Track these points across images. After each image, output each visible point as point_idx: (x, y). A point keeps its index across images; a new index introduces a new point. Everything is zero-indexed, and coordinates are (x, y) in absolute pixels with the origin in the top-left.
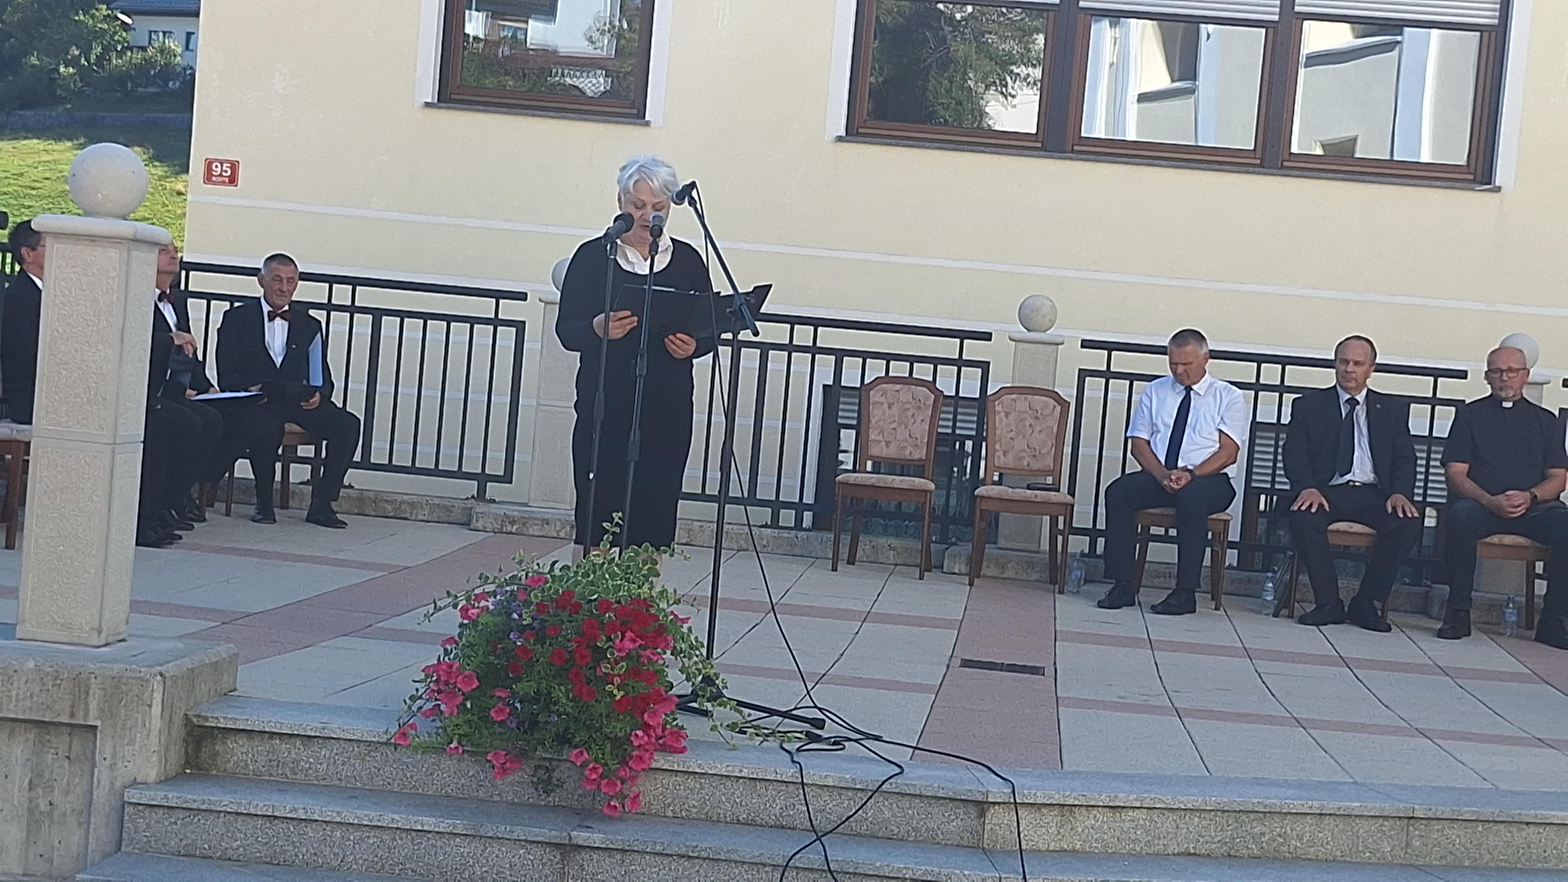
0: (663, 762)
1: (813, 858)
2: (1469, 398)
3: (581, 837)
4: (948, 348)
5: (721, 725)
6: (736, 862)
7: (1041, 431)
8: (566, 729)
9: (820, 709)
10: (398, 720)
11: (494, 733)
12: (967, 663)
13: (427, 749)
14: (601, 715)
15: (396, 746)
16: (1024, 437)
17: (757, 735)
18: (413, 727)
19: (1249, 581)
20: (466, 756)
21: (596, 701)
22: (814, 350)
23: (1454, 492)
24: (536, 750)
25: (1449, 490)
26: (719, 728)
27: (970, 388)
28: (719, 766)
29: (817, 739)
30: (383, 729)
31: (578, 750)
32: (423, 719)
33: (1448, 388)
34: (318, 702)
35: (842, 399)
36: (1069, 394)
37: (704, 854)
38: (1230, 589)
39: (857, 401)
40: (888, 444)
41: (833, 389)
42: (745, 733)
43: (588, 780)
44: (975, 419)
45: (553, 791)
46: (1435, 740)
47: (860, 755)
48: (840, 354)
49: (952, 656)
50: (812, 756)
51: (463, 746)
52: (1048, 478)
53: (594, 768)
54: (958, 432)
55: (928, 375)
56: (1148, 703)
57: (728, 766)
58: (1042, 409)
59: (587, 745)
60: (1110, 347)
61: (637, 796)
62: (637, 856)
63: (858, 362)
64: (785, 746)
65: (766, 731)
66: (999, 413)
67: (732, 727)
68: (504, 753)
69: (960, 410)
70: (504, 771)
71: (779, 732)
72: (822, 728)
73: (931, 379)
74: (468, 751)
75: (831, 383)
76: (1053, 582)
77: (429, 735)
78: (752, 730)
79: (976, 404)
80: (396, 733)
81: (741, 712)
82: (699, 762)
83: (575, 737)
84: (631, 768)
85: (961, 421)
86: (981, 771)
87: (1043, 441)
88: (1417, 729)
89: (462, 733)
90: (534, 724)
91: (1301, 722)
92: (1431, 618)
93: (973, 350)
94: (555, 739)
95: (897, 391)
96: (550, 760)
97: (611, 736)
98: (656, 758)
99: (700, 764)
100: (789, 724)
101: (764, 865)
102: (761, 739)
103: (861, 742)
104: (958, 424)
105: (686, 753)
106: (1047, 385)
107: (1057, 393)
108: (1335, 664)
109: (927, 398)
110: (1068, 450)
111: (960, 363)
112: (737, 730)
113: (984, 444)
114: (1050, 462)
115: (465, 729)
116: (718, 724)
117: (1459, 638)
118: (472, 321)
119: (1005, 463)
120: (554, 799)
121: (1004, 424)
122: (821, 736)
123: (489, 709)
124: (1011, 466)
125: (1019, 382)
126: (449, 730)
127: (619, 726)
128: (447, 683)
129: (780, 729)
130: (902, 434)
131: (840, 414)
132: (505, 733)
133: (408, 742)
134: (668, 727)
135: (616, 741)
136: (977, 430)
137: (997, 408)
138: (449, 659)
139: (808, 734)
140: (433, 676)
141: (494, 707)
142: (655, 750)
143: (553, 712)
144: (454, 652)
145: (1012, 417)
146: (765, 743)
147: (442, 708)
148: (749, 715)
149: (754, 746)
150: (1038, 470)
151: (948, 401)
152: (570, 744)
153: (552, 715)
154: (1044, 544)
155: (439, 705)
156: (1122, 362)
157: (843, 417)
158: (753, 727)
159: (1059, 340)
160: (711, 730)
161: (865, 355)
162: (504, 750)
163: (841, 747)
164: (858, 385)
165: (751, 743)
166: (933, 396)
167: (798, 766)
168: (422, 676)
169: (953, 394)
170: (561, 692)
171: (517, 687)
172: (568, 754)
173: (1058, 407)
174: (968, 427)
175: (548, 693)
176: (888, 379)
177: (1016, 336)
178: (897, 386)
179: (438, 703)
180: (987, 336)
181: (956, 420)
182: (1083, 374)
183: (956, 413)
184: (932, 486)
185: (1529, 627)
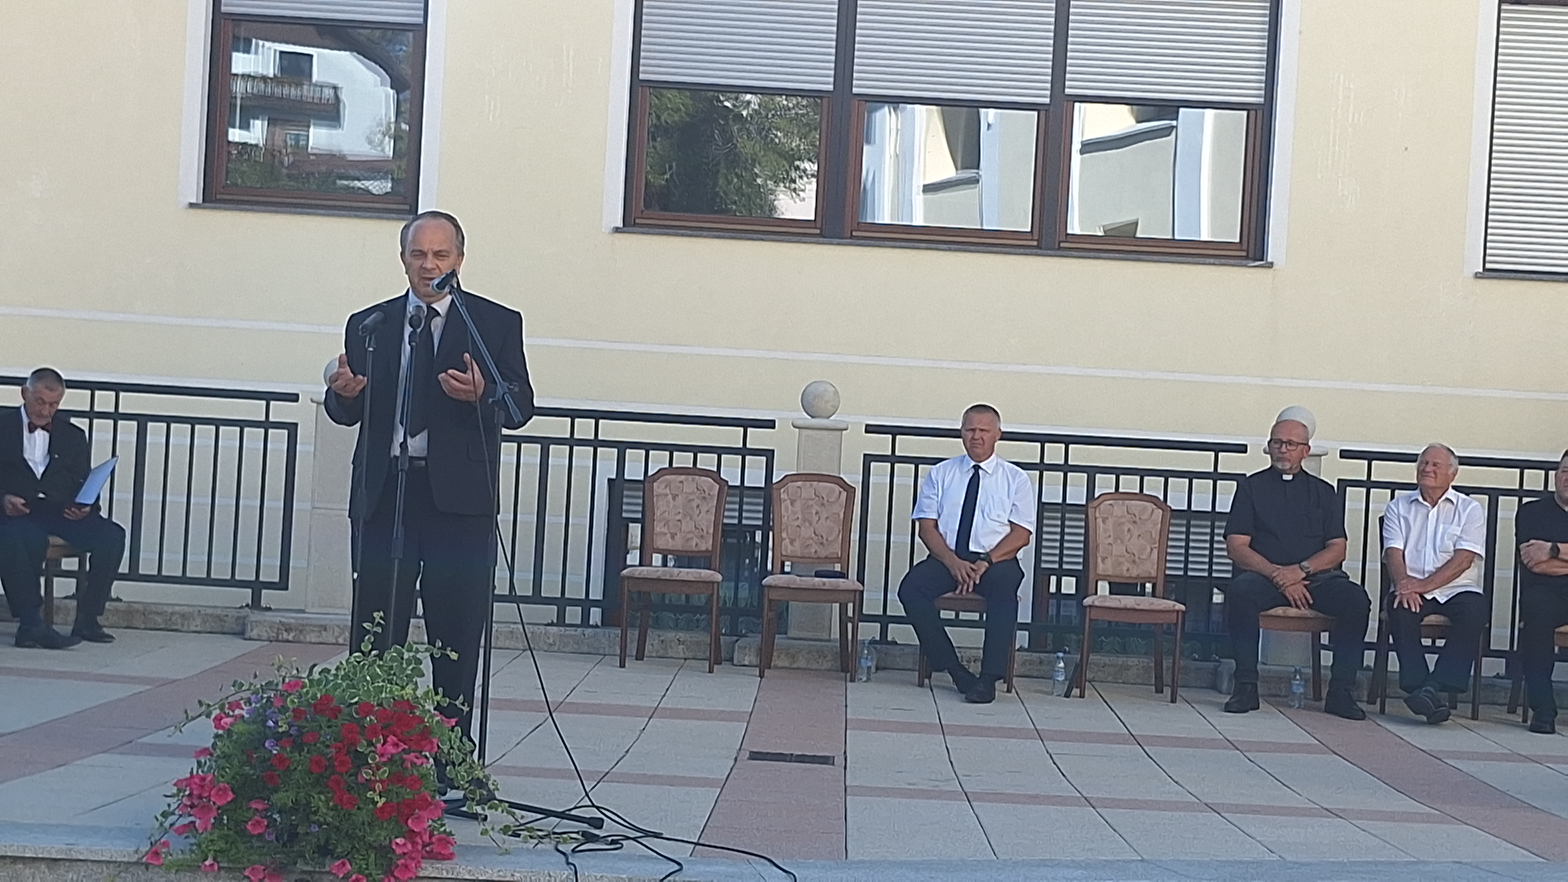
0: (431, 869)
2: (1249, 471)
4: (732, 437)
5: (493, 829)
7: (827, 518)
8: (327, 841)
9: (598, 808)
10: (150, 838)
11: (252, 847)
12: (755, 756)
13: (181, 867)
14: (363, 824)
15: (148, 867)
16: (811, 524)
17: (531, 837)
18: (166, 844)
19: (1041, 663)
20: (222, 872)
21: (359, 808)
22: (596, 443)
23: (1239, 567)
24: (296, 863)
26: (491, 833)
27: (755, 478)
28: (490, 871)
29: (594, 838)
30: (133, 849)
31: (340, 862)
32: (176, 835)
33: (1229, 463)
34: (66, 822)
35: (625, 493)
36: (855, 479)
38: (1022, 671)
39: (641, 494)
40: (673, 535)
41: (617, 482)
42: (519, 836)
44: (761, 508)
46: (1226, 815)
47: (638, 854)
48: (622, 447)
49: (740, 749)
50: (588, 856)
51: (218, 863)
52: (836, 565)
54: (744, 522)
55: (713, 466)
56: (937, 789)
57: (499, 871)
58: (827, 495)
59: (349, 856)
60: (895, 431)
63: (641, 454)
64: (560, 847)
65: (540, 833)
66: (785, 500)
67: (505, 830)
68: (263, 867)
69: (745, 500)
71: (555, 833)
72: (601, 827)
73: (715, 469)
74: (223, 868)
75: (614, 476)
76: (844, 670)
77: (183, 853)
78: (526, 833)
79: (761, 493)
80: (147, 853)
81: (513, 815)
82: (469, 868)
83: (336, 848)
84: (396, 878)
85: (748, 511)
86: (763, 864)
87: (829, 528)
88: (1206, 804)
89: (218, 849)
90: (294, 836)
91: (1092, 801)
92: (1220, 692)
93: (757, 438)
94: (316, 850)
95: (681, 482)
96: (310, 873)
97: (375, 845)
98: (423, 865)
99: (470, 871)
100: (567, 825)
102: (536, 841)
103: (639, 840)
104: (744, 514)
105: (455, 860)
106: (833, 472)
107: (841, 479)
108: (1125, 742)
109: (711, 488)
110: (855, 534)
111: (744, 452)
112: (510, 833)
113: (771, 534)
114: (836, 549)
115: (222, 845)
116: (489, 828)
117: (1246, 711)
118: (242, 424)
119: (792, 551)
121: (790, 511)
122: (598, 836)
123: (247, 822)
124: (799, 555)
125: (804, 469)
126: (204, 846)
127: (383, 833)
128: (200, 797)
129: (556, 830)
130: (688, 526)
131: (624, 507)
132: (264, 847)
133: (162, 861)
134: (436, 833)
135: (378, 850)
136: (763, 519)
137: (782, 496)
138: (203, 772)
139: (584, 834)
140: (185, 791)
141: (250, 820)
142: (423, 858)
143: (314, 822)
144: (208, 763)
145: (798, 504)
146: (539, 846)
147: (197, 825)
148: (522, 817)
149: (528, 849)
150: (826, 558)
151: (732, 491)
152: (332, 855)
153: (313, 825)
154: (835, 633)
155: (195, 822)
156: (907, 446)
157: (627, 511)
158: (527, 830)
159: (844, 427)
160: (482, 834)
161: (648, 447)
162: (262, 865)
163: (619, 846)
164: (642, 478)
165: (525, 846)
166: (718, 486)
167: (572, 867)
168: (175, 790)
169: (738, 483)
170: (319, 801)
171: (275, 798)
172: (330, 865)
173: (844, 494)
174: (753, 517)
175: (308, 803)
176: (671, 470)
177: (800, 423)
178: (682, 477)
179: (192, 819)
180: (770, 424)
181: (741, 511)
182: (869, 459)
183: (741, 504)
184: (719, 577)
185: (1318, 698)
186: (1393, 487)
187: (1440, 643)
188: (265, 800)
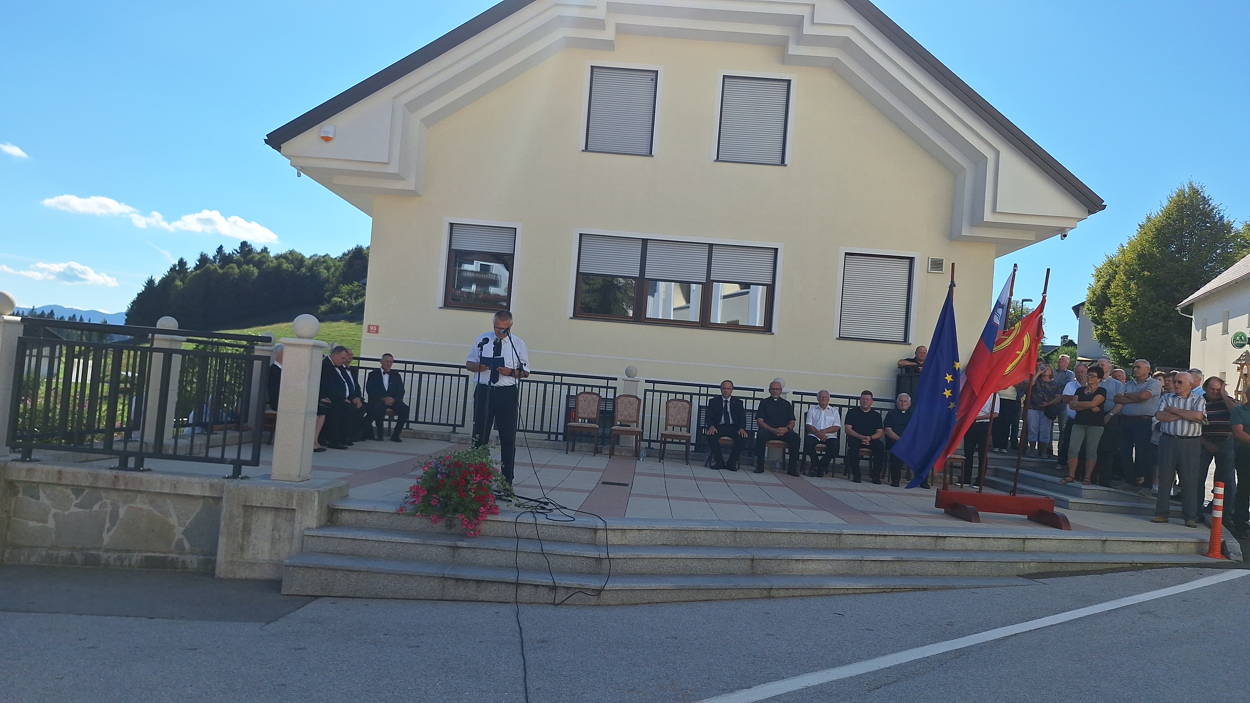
0: (490, 517)
1: (537, 549)
3: (460, 544)
4: (603, 383)
6: (512, 551)
7: (633, 408)
8: (457, 508)
9: (547, 499)
10: (401, 505)
11: (433, 509)
12: (604, 483)
13: (410, 514)
14: (468, 502)
15: (399, 514)
16: (627, 410)
17: (524, 507)
18: (405, 507)
19: (698, 456)
21: (466, 498)
22: (561, 384)
23: (760, 427)
24: (447, 514)
26: (511, 505)
27: (611, 396)
30: (394, 508)
31: (461, 514)
32: (409, 505)
33: (758, 394)
34: (376, 499)
35: (570, 400)
36: (641, 397)
37: (501, 549)
38: (692, 459)
39: (575, 400)
40: (584, 413)
41: (568, 396)
42: (520, 507)
43: (464, 524)
44: (612, 406)
45: (452, 528)
46: (748, 505)
47: (557, 514)
48: (569, 385)
49: (599, 481)
51: (422, 514)
52: (635, 423)
53: (466, 520)
54: (607, 409)
55: (597, 392)
56: (659, 495)
57: (512, 518)
58: (632, 402)
59: (463, 512)
60: (654, 382)
61: (480, 531)
62: (479, 550)
63: (575, 388)
64: (533, 511)
65: (527, 506)
67: (515, 505)
69: (607, 403)
70: (435, 522)
71: (532, 506)
72: (547, 505)
75: (566, 394)
76: (635, 456)
77: (411, 510)
79: (612, 400)
80: (399, 509)
81: (519, 500)
82: (502, 517)
83: (460, 510)
84: (478, 520)
85: (608, 406)
86: (595, 518)
87: (633, 412)
88: (743, 502)
89: (422, 509)
90: (446, 505)
91: (708, 500)
93: (611, 383)
94: (453, 511)
95: (588, 397)
96: (451, 517)
97: (472, 509)
105: (499, 514)
106: (635, 394)
107: (637, 397)
108: (722, 482)
109: (596, 399)
110: (641, 414)
111: (607, 388)
113: (615, 413)
114: (635, 418)
117: (761, 473)
118: (451, 375)
119: (622, 419)
120: (453, 530)
125: (626, 393)
126: (417, 508)
127: (474, 505)
128: (417, 493)
130: (589, 410)
131: (570, 404)
132: (436, 509)
133: (403, 512)
134: (493, 505)
135: (473, 511)
136: (612, 409)
137: (619, 402)
138: (418, 484)
140: (412, 490)
141: (432, 500)
142: (489, 513)
144: (420, 482)
145: (623, 405)
146: (525, 510)
147: (415, 501)
148: (521, 501)
150: (632, 421)
151: (603, 400)
152: (458, 512)
153: (452, 502)
154: (634, 445)
156: (658, 387)
157: (571, 406)
158: (522, 505)
159: (638, 380)
160: (508, 506)
161: (577, 385)
162: (436, 515)
163: (552, 511)
164: (575, 395)
165: (521, 510)
166: (598, 398)
167: (536, 518)
168: (409, 490)
169: (605, 398)
170: (455, 495)
171: (440, 493)
172: (457, 515)
173: (638, 401)
174: (609, 408)
175: (451, 495)
176: (584, 392)
177: (624, 379)
178: (587, 395)
179: (414, 499)
180: (615, 379)
181: (606, 406)
182: (646, 391)
184: (598, 426)
185: (784, 470)
187: (824, 453)
188: (437, 494)
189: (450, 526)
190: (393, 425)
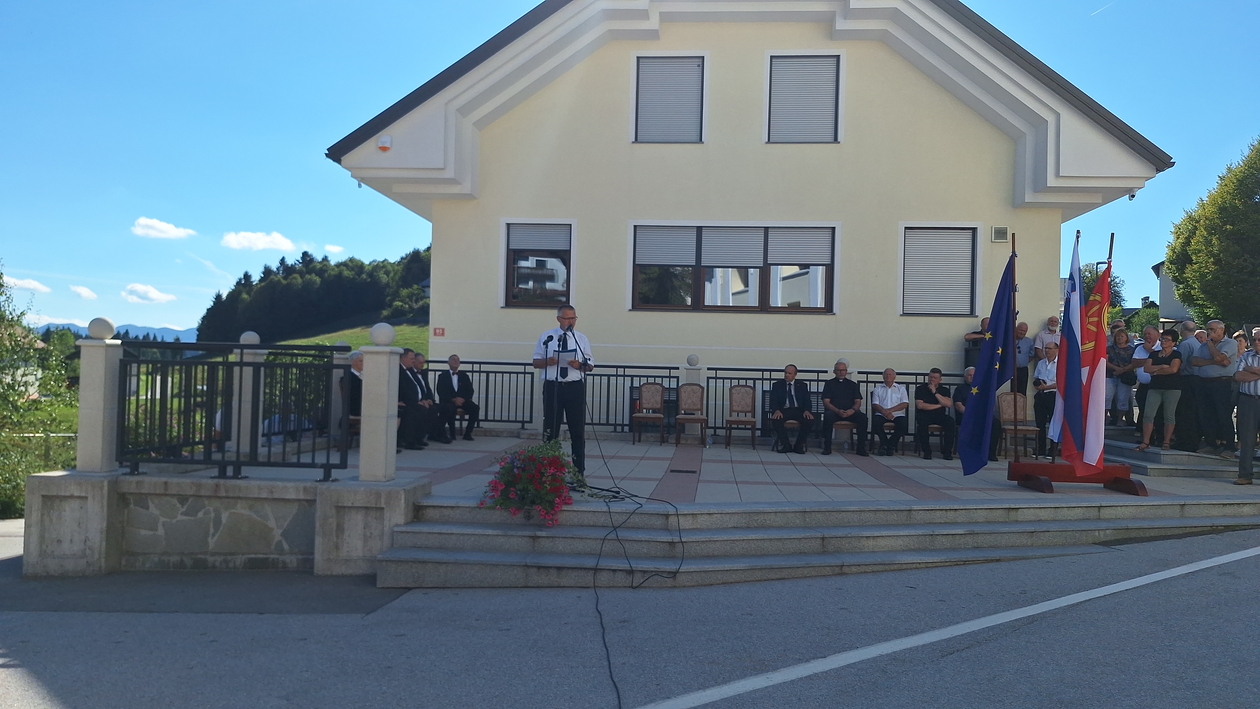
0: (565, 508)
1: (613, 536)
3: (539, 533)
4: (667, 372)
6: (588, 539)
7: (696, 397)
8: (534, 499)
9: (618, 488)
10: (481, 499)
11: (511, 502)
12: (672, 471)
13: (489, 508)
14: (544, 494)
15: (480, 508)
16: (691, 399)
18: (485, 501)
19: (764, 441)
20: (503, 510)
21: (542, 490)
22: (624, 376)
23: (827, 409)
24: (525, 506)
25: (825, 408)
27: (674, 385)
28: (584, 508)
29: (617, 497)
30: (476, 503)
31: (538, 506)
32: (488, 498)
34: (457, 495)
35: (634, 391)
36: (704, 384)
37: (578, 537)
38: (759, 443)
39: (639, 391)
40: (648, 404)
41: (631, 388)
42: (593, 497)
43: (542, 515)
44: (675, 395)
45: (530, 519)
46: (816, 486)
47: (630, 502)
48: (632, 377)
49: (667, 469)
50: (614, 503)
51: (501, 507)
52: (699, 411)
53: (543, 511)
54: (670, 399)
56: (728, 480)
57: (587, 508)
58: (696, 390)
59: (540, 504)
60: (716, 369)
61: (557, 520)
62: (557, 539)
63: (638, 379)
64: (607, 500)
65: (599, 496)
66: (683, 392)
67: (589, 495)
68: (515, 508)
69: (671, 392)
70: (514, 514)
72: (618, 494)
73: (661, 383)
74: (503, 508)
75: (630, 386)
76: (701, 444)
77: (491, 504)
79: (676, 390)
80: (480, 504)
81: (592, 490)
83: (536, 501)
84: (555, 510)
85: (671, 396)
86: (667, 504)
87: (697, 400)
88: (813, 484)
90: (524, 498)
91: (776, 483)
93: (674, 373)
94: (530, 502)
96: (529, 509)
97: (547, 500)
98: (563, 507)
99: (578, 508)
100: (608, 493)
101: (598, 539)
102: (597, 498)
103: (631, 498)
105: (573, 505)
106: (697, 383)
107: (700, 385)
108: (788, 465)
109: (660, 389)
110: (705, 402)
111: (670, 377)
112: (591, 496)
113: (679, 402)
114: (699, 406)
115: (502, 501)
116: (584, 495)
117: (828, 454)
118: (517, 373)
119: (685, 408)
120: (532, 521)
121: (685, 395)
123: (509, 494)
124: (687, 408)
125: (689, 382)
126: (496, 501)
127: (550, 497)
128: (496, 487)
129: (604, 495)
130: (653, 400)
131: (634, 395)
132: (515, 502)
133: (484, 506)
134: (567, 496)
135: (549, 502)
136: (676, 398)
138: (496, 479)
139: (614, 496)
140: (491, 485)
142: (564, 504)
144: (498, 476)
145: (686, 393)
146: (600, 500)
148: (596, 491)
150: (696, 409)
151: (667, 390)
152: (535, 503)
153: (529, 495)
154: (699, 432)
155: (494, 495)
156: (721, 374)
157: (635, 397)
158: (596, 495)
159: (700, 368)
160: (582, 496)
161: (640, 376)
163: (624, 499)
165: (595, 500)
166: (663, 388)
167: (609, 506)
168: (488, 485)
169: (668, 387)
170: (531, 487)
171: (518, 487)
172: (535, 507)
173: (701, 390)
174: (673, 397)
175: (527, 488)
176: (648, 383)
177: (686, 368)
178: (650, 386)
180: (678, 368)
181: (669, 395)
182: (708, 378)
183: (669, 393)
184: (662, 416)
185: (853, 450)
186: (875, 382)
187: (892, 431)
188: (515, 487)
189: (528, 517)
190: (465, 424)
